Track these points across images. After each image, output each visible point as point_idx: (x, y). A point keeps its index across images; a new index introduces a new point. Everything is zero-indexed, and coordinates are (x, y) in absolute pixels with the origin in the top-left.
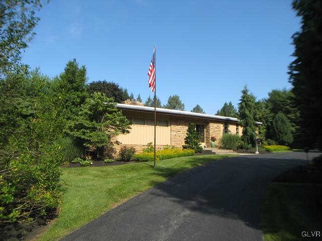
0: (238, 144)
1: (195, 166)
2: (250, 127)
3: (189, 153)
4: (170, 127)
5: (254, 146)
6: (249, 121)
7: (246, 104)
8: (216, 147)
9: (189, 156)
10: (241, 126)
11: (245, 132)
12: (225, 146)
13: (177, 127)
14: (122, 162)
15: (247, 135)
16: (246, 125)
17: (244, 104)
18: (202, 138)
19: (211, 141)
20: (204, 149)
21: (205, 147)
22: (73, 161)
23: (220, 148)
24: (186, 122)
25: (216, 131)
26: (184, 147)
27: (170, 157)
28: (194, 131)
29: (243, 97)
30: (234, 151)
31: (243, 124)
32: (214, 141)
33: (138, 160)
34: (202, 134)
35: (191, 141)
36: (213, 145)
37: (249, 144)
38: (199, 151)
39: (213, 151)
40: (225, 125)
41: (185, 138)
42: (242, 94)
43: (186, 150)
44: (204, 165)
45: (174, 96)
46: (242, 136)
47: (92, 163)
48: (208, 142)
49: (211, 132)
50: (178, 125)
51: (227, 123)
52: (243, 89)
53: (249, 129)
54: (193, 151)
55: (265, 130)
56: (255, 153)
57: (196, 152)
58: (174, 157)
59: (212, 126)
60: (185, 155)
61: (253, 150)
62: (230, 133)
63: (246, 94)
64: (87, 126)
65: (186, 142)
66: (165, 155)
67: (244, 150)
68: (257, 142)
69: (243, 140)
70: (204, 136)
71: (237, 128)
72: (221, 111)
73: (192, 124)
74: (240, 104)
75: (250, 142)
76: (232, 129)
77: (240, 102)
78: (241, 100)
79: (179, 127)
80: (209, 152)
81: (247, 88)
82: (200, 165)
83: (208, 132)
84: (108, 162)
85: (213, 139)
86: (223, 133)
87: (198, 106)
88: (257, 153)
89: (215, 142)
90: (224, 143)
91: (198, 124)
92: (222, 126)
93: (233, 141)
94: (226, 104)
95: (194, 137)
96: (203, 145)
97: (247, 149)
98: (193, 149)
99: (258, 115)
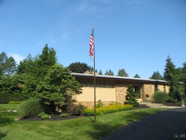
0: (166, 99)
1: (130, 122)
2: (175, 85)
3: (128, 108)
4: (115, 88)
5: (179, 100)
6: (173, 81)
7: (170, 69)
8: (150, 101)
9: (128, 110)
10: (168, 85)
11: (171, 90)
12: (156, 101)
13: (120, 88)
14: (74, 116)
15: (173, 92)
16: (171, 85)
17: (168, 69)
18: (139, 96)
19: (145, 97)
20: (140, 103)
21: (141, 102)
22: (38, 115)
23: (153, 102)
24: (126, 84)
25: (149, 90)
26: (125, 103)
27: (112, 112)
28: (132, 91)
29: (168, 64)
30: (164, 104)
31: (169, 84)
32: (147, 97)
33: (86, 115)
34: (139, 93)
35: (130, 99)
36: (147, 100)
37: (175, 98)
38: (137, 105)
39: (147, 105)
40: (156, 85)
41: (126, 96)
42: (166, 62)
43: (126, 105)
44: (139, 121)
45: (121, 69)
46: (169, 93)
47: (50, 117)
48: (143, 98)
49: (145, 91)
50: (121, 87)
51: (156, 84)
52: (167, 58)
53: (174, 87)
54: (131, 106)
55: (184, 88)
56: (181, 106)
57: (133, 107)
58: (117, 111)
59: (146, 86)
60: (125, 110)
61: (179, 103)
62: (159, 91)
63: (170, 62)
64: (48, 88)
65: (127, 99)
66: (108, 109)
67: (172, 103)
68: (182, 97)
69: (170, 96)
70: (140, 94)
71: (164, 87)
72: (152, 77)
73: (130, 85)
74: (165, 69)
75: (176, 97)
76: (161, 88)
77: (166, 68)
78: (166, 66)
79: (122, 88)
80: (144, 106)
81: (170, 58)
82: (135, 120)
83: (143, 91)
84: (63, 117)
85: (147, 96)
86: (154, 91)
87: (137, 75)
88: (183, 106)
89: (149, 98)
90: (155, 99)
91: (135, 85)
92: (153, 87)
93: (163, 97)
94: (155, 73)
95: (132, 95)
96: (139, 101)
97: (174, 102)
98: (132, 104)
99: (179, 77)
